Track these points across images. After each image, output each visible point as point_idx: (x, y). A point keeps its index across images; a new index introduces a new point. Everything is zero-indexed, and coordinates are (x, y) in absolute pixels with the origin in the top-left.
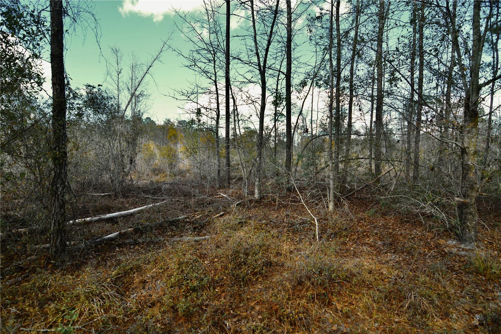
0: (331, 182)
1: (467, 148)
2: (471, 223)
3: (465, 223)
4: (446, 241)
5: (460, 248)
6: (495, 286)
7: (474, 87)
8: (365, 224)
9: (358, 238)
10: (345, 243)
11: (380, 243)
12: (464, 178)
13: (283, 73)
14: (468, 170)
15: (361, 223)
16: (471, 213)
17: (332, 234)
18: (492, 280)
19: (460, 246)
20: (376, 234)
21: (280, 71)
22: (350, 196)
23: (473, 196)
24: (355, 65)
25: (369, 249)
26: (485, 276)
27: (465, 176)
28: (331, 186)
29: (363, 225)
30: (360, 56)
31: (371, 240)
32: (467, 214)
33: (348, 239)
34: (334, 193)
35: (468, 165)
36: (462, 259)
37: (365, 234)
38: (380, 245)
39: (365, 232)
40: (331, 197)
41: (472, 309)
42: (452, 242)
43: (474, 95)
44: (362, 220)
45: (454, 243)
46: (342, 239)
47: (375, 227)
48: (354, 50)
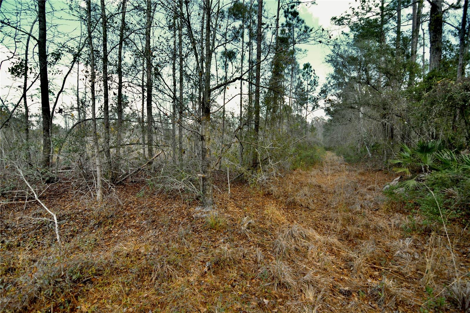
0: (98, 169)
1: (204, 136)
2: (209, 192)
3: (205, 192)
4: (195, 208)
5: (203, 212)
6: (221, 235)
7: (207, 90)
8: (133, 207)
9: (125, 222)
10: (110, 230)
11: (144, 222)
12: (203, 158)
13: (35, 38)
14: (205, 152)
15: (129, 206)
16: (208, 185)
17: (95, 225)
18: (220, 231)
19: (203, 210)
20: (142, 214)
21: (30, 35)
22: (123, 180)
23: (209, 172)
24: (123, 51)
25: (134, 231)
26: (215, 230)
27: (204, 157)
28: (98, 173)
29: (131, 208)
30: (126, 44)
31: (137, 221)
32: (206, 186)
33: (113, 226)
34: (101, 180)
35: (205, 148)
36: (204, 221)
37: (132, 217)
38: (144, 224)
39: (132, 214)
40: (98, 184)
41: (205, 259)
42: (198, 209)
43: (207, 96)
44: (131, 203)
45: (200, 208)
46: (107, 227)
47: (141, 208)
48: (121, 36)
